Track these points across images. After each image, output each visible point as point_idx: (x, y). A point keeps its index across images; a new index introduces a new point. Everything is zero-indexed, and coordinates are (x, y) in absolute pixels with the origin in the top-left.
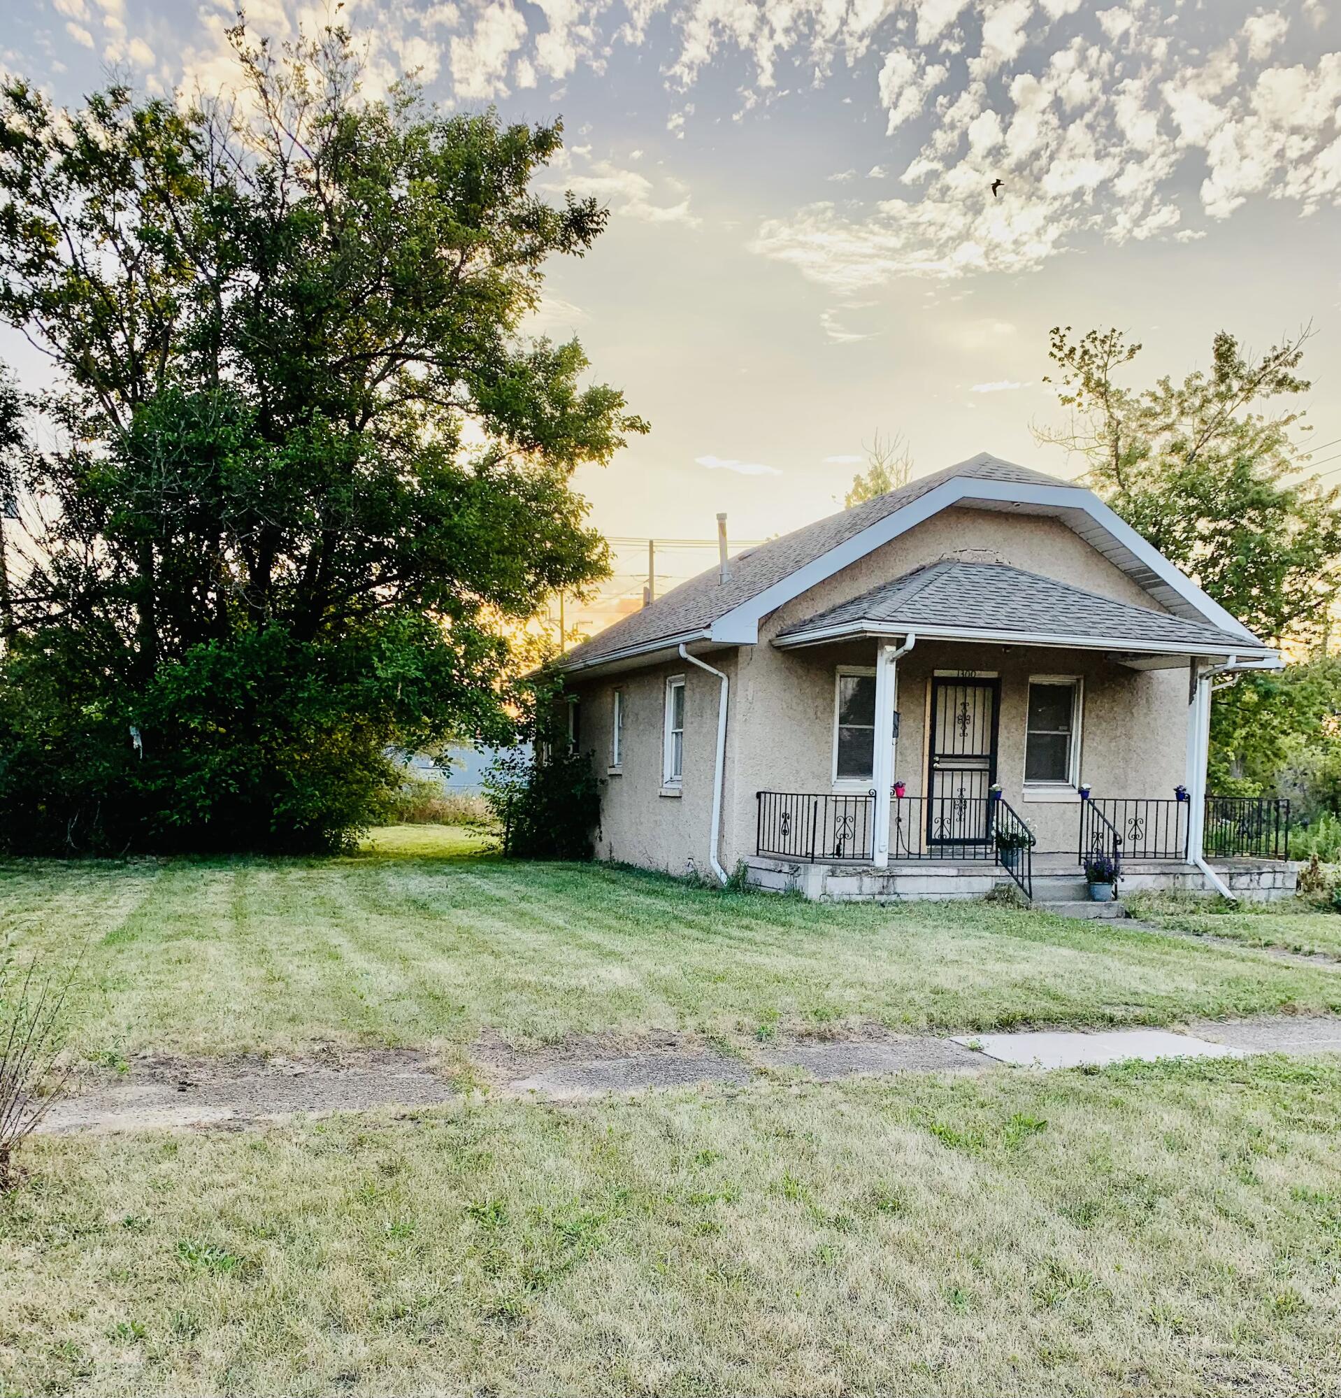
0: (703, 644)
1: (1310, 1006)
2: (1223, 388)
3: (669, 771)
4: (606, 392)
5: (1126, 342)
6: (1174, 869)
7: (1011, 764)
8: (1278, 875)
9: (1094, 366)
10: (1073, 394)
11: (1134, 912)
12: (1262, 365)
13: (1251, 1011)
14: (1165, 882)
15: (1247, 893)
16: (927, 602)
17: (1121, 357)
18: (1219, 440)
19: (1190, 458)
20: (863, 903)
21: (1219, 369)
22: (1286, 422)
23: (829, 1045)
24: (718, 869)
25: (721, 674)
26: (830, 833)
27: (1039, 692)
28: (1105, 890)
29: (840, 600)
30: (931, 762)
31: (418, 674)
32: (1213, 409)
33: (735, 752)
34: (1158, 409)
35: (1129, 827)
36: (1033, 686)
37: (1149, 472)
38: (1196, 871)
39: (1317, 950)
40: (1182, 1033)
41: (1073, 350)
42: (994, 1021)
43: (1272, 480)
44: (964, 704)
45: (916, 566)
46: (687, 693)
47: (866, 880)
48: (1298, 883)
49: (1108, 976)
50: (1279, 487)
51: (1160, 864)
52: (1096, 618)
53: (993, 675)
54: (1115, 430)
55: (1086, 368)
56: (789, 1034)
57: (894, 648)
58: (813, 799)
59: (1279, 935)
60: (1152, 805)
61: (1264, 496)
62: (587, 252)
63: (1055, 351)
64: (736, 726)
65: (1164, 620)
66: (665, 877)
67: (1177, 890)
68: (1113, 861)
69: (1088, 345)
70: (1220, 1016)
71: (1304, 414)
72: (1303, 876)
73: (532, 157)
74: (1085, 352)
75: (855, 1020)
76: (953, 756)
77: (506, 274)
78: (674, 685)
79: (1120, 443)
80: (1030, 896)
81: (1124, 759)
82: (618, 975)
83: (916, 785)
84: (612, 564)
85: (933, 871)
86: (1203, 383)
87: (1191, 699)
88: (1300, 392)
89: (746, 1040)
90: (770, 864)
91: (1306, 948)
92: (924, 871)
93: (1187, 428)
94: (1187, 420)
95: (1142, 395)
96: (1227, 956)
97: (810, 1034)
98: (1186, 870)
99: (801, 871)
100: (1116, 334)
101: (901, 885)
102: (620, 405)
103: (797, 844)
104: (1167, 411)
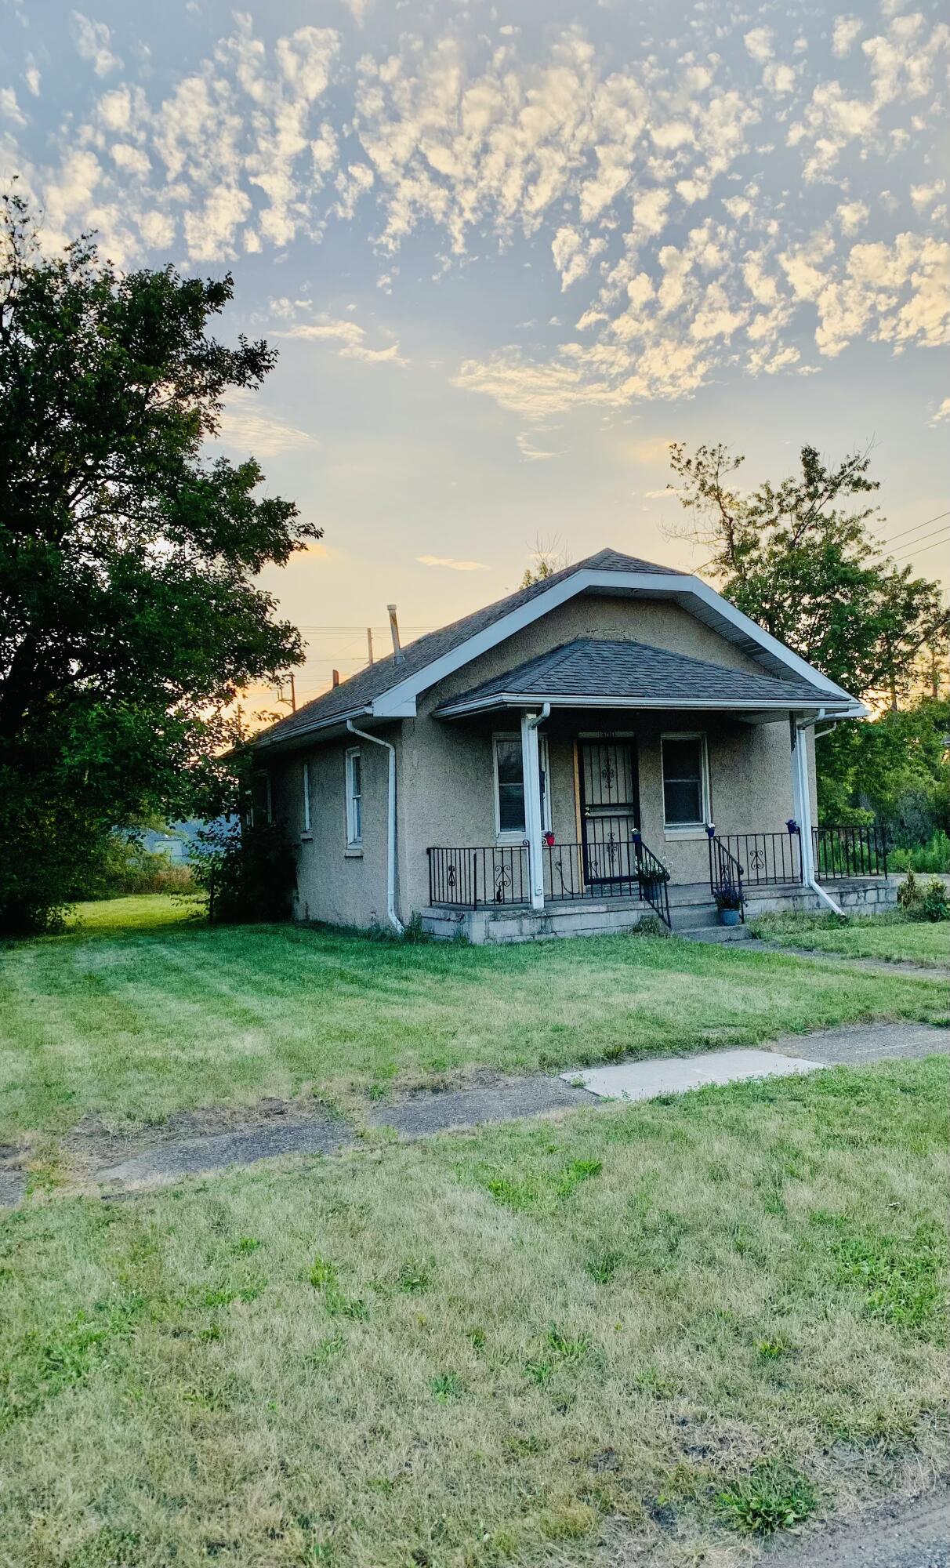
0: (368, 719)
1: (884, 1014)
2: (812, 489)
3: (351, 834)
4: (279, 503)
5: (731, 454)
6: (793, 892)
7: (653, 809)
8: (881, 891)
9: (707, 475)
10: (692, 498)
11: (759, 933)
12: (840, 470)
13: (831, 1022)
14: (784, 904)
15: (856, 909)
16: (561, 675)
17: (729, 466)
18: (814, 531)
19: (792, 545)
20: (524, 943)
21: (807, 475)
22: (866, 515)
23: (440, 1097)
24: (394, 919)
25: (387, 745)
26: (490, 883)
27: (670, 747)
28: (735, 914)
29: (491, 676)
30: (583, 811)
31: (107, 760)
32: (806, 506)
33: (405, 814)
34: (763, 508)
35: (751, 858)
36: (665, 741)
37: (759, 560)
38: (811, 893)
39: (904, 958)
40: (769, 1050)
41: (689, 462)
42: (601, 1055)
43: (855, 562)
44: (608, 760)
45: (555, 645)
46: (363, 763)
47: (526, 922)
48: (899, 898)
49: (714, 999)
50: (863, 567)
51: (779, 889)
52: (706, 684)
53: (630, 734)
54: (729, 525)
55: (701, 477)
56: (403, 1089)
57: (534, 716)
58: (473, 852)
59: (875, 947)
60: (769, 839)
61: (850, 575)
62: (260, 385)
63: (675, 463)
64: (404, 790)
65: (764, 682)
66: (348, 932)
67: (796, 911)
68: (737, 889)
69: (701, 458)
70: (803, 1029)
71: (879, 508)
72: (903, 891)
73: (207, 307)
74: (700, 463)
75: (469, 1068)
76: (602, 806)
77: (190, 405)
78: (353, 756)
79: (734, 537)
80: (669, 926)
81: (746, 799)
82: (250, 1042)
83: (569, 833)
84: (307, 651)
85: (585, 909)
86: (795, 486)
87: (793, 746)
88: (872, 490)
89: (359, 1100)
90: (440, 913)
91: (896, 957)
92: (576, 910)
93: (787, 522)
94: (786, 516)
95: (749, 498)
96: (825, 970)
97: (422, 1088)
98: (803, 892)
99: (466, 918)
100: (722, 448)
101: (557, 924)
102: (294, 514)
103: (461, 894)
104: (770, 509)
